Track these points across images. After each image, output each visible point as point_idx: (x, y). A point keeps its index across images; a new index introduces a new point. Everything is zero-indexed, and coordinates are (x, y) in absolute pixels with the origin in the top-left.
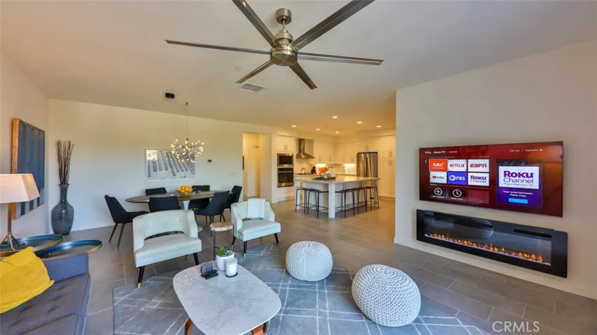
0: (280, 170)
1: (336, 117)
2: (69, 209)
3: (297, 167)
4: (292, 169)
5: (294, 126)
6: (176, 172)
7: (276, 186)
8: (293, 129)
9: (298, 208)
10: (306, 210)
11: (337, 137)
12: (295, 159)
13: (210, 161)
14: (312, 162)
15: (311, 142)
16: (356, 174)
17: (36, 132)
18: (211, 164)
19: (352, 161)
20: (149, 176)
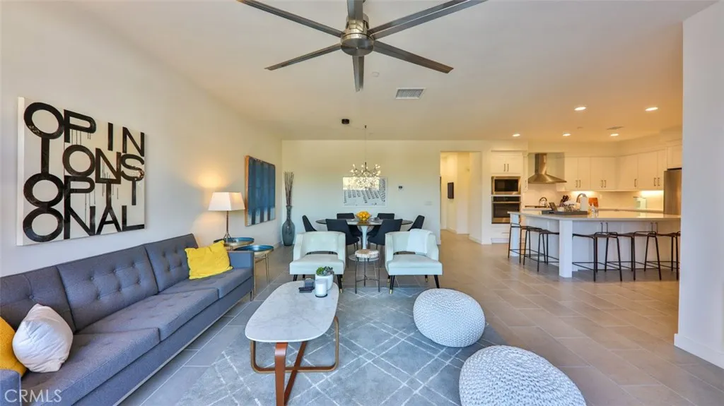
0: (495, 199)
1: (582, 108)
2: (292, 226)
3: (529, 196)
4: (518, 199)
5: (516, 135)
6: (367, 198)
7: (491, 221)
8: (517, 141)
9: (513, 254)
10: (525, 258)
11: (619, 144)
12: (523, 184)
13: (401, 187)
14: (562, 188)
15: (560, 156)
16: (662, 210)
17: (266, 166)
18: (401, 190)
19: (655, 186)
20: (345, 201)
